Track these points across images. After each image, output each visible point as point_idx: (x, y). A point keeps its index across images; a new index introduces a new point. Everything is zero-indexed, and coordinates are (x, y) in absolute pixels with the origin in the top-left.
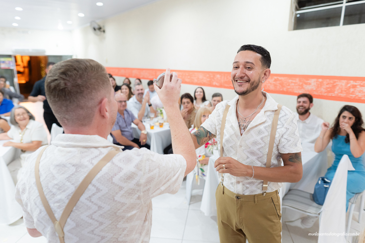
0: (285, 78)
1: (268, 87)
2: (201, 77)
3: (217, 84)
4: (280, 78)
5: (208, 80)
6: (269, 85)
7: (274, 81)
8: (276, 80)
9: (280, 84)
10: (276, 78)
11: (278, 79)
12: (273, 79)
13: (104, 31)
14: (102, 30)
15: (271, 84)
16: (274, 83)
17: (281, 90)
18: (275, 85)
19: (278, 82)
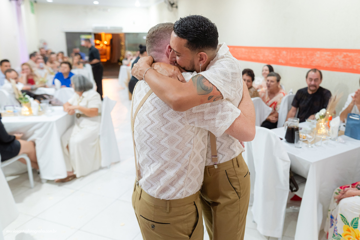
0: (355, 54)
1: (336, 64)
2: (267, 53)
3: (283, 62)
4: (350, 54)
5: (274, 57)
6: (338, 62)
7: (343, 58)
8: (345, 57)
9: (349, 60)
10: (345, 53)
11: (347, 54)
12: (342, 56)
13: (177, 7)
14: (174, 6)
15: (339, 60)
16: (343, 59)
17: (351, 68)
18: (344, 63)
19: (347, 59)
